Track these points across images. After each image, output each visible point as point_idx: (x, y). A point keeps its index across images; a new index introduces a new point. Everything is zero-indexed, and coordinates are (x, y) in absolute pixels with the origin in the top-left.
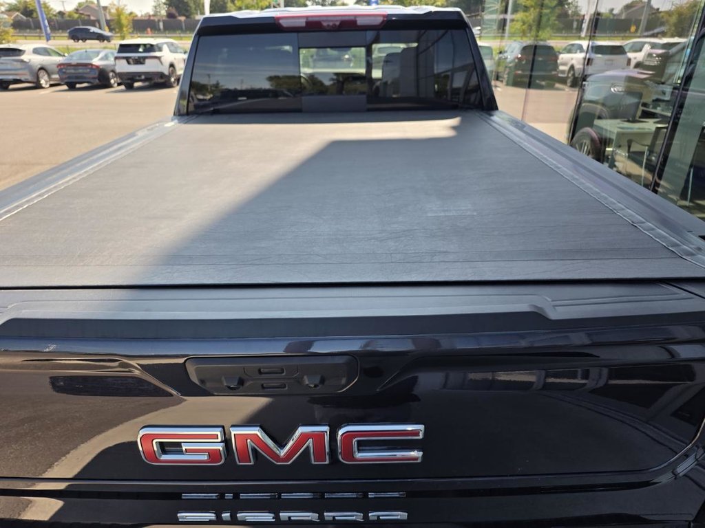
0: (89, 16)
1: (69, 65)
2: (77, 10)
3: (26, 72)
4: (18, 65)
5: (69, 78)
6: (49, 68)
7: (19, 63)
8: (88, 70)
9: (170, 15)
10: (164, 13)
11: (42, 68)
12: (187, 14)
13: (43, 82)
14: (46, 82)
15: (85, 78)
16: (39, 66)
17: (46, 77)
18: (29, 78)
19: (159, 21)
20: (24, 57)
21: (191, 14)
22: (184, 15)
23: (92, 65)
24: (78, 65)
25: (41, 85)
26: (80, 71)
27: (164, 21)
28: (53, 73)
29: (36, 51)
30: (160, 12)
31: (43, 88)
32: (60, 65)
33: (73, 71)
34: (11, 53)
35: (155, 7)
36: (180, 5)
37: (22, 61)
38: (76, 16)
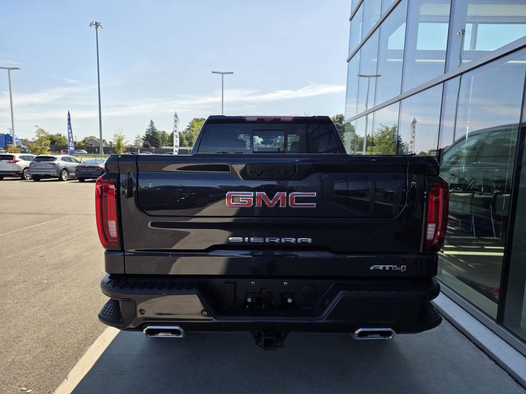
0: (92, 145)
1: (84, 167)
2: (84, 141)
3: (55, 171)
4: (51, 166)
5: (82, 174)
6: (69, 169)
7: (51, 165)
8: (95, 170)
9: (145, 146)
10: (141, 144)
11: (65, 169)
12: (157, 145)
13: (64, 177)
14: (66, 177)
15: (92, 175)
16: (64, 167)
17: (66, 174)
18: (56, 174)
19: (138, 149)
20: (56, 162)
21: (159, 145)
22: (154, 146)
23: (98, 167)
24: (90, 167)
25: (62, 178)
26: (90, 170)
27: (140, 149)
28: (71, 172)
29: (63, 159)
30: (139, 144)
31: (63, 181)
32: (77, 167)
33: (84, 171)
34: (47, 159)
35: (136, 141)
36: (153, 140)
37: (54, 164)
38: (83, 144)
